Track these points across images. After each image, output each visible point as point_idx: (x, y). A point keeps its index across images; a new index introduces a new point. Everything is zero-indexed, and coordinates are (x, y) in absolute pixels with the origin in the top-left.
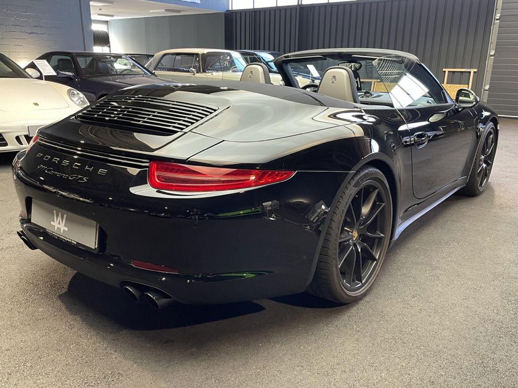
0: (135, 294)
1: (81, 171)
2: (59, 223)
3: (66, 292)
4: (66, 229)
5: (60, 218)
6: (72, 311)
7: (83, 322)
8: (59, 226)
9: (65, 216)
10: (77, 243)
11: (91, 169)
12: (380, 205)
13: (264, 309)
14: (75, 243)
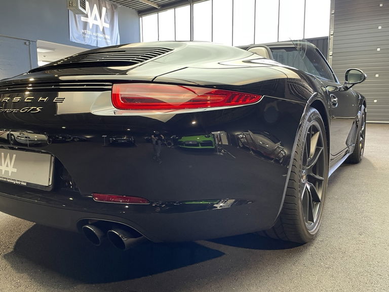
0: (96, 234)
1: (34, 103)
2: (7, 166)
3: (12, 252)
4: (15, 170)
5: (8, 160)
6: (19, 269)
7: (31, 279)
8: (7, 169)
9: (14, 156)
10: (27, 183)
11: (46, 99)
12: (320, 149)
13: (224, 254)
14: (25, 184)
